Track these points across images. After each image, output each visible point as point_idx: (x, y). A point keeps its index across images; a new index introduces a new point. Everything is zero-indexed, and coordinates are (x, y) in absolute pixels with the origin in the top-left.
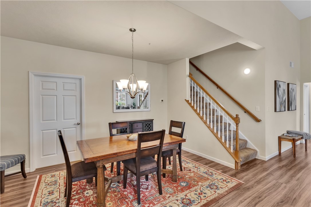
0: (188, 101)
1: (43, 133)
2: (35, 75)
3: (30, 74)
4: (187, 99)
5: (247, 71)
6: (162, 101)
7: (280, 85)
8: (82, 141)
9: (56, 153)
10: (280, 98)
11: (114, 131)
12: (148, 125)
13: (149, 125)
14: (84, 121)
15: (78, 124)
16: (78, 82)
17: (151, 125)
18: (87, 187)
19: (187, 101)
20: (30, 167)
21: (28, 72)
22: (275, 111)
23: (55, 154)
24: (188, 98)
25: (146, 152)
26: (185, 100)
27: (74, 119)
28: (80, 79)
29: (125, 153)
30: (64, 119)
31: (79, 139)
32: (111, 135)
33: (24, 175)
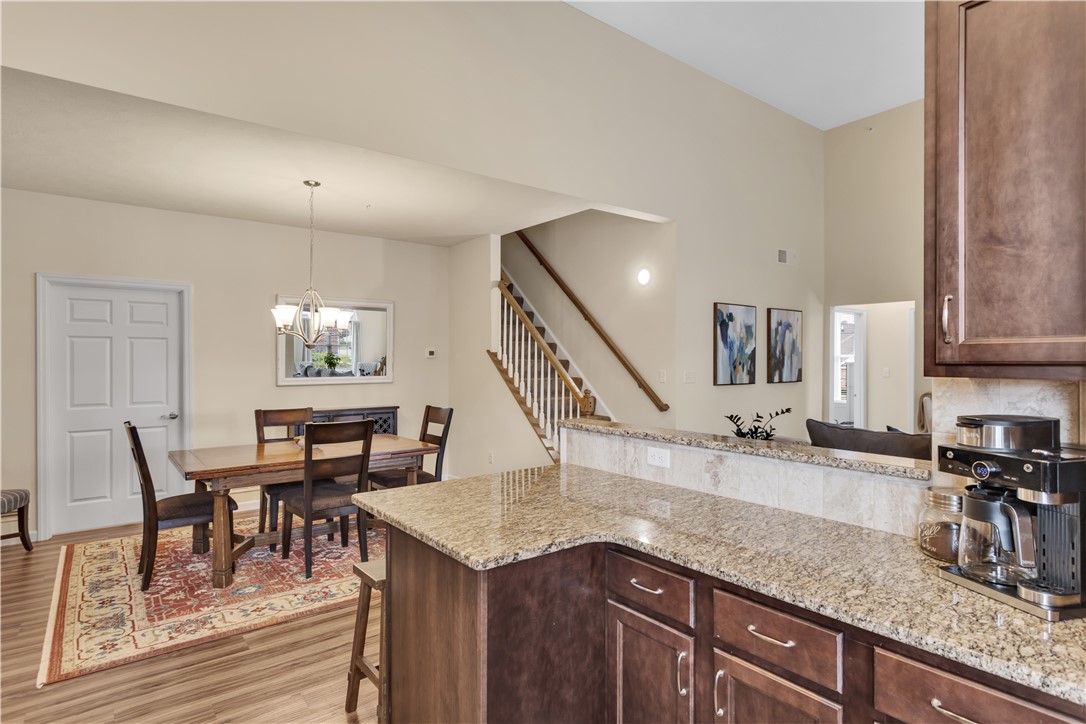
0: (495, 355)
1: (72, 438)
2: (53, 283)
3: (40, 279)
4: (493, 351)
5: (644, 277)
6: (432, 353)
7: (731, 314)
8: (182, 453)
9: (108, 495)
10: (731, 349)
11: (270, 432)
12: (381, 422)
13: (385, 421)
14: (191, 408)
15: (173, 417)
16: (173, 300)
17: (391, 421)
18: (195, 559)
19: (493, 356)
20: (37, 529)
21: (35, 274)
22: (715, 383)
23: (105, 497)
24: (496, 348)
25: (327, 467)
26: (488, 351)
27: (161, 402)
28: (180, 293)
29: (277, 468)
30: (133, 403)
31: (175, 447)
32: (262, 441)
33: (27, 544)
